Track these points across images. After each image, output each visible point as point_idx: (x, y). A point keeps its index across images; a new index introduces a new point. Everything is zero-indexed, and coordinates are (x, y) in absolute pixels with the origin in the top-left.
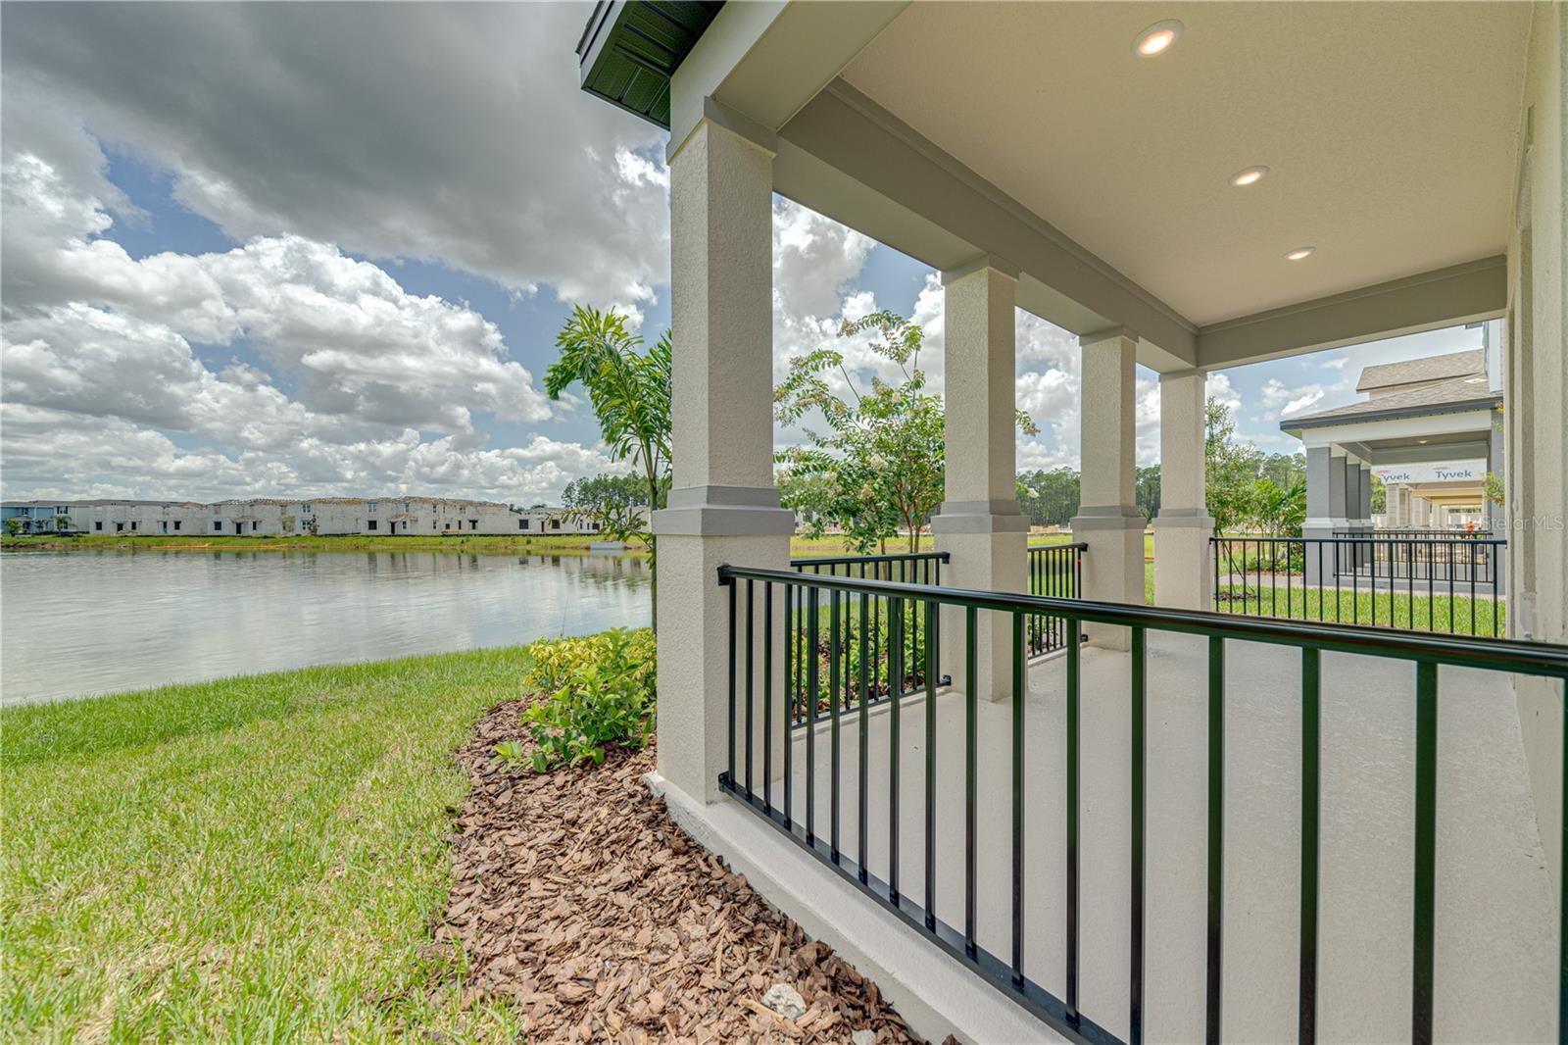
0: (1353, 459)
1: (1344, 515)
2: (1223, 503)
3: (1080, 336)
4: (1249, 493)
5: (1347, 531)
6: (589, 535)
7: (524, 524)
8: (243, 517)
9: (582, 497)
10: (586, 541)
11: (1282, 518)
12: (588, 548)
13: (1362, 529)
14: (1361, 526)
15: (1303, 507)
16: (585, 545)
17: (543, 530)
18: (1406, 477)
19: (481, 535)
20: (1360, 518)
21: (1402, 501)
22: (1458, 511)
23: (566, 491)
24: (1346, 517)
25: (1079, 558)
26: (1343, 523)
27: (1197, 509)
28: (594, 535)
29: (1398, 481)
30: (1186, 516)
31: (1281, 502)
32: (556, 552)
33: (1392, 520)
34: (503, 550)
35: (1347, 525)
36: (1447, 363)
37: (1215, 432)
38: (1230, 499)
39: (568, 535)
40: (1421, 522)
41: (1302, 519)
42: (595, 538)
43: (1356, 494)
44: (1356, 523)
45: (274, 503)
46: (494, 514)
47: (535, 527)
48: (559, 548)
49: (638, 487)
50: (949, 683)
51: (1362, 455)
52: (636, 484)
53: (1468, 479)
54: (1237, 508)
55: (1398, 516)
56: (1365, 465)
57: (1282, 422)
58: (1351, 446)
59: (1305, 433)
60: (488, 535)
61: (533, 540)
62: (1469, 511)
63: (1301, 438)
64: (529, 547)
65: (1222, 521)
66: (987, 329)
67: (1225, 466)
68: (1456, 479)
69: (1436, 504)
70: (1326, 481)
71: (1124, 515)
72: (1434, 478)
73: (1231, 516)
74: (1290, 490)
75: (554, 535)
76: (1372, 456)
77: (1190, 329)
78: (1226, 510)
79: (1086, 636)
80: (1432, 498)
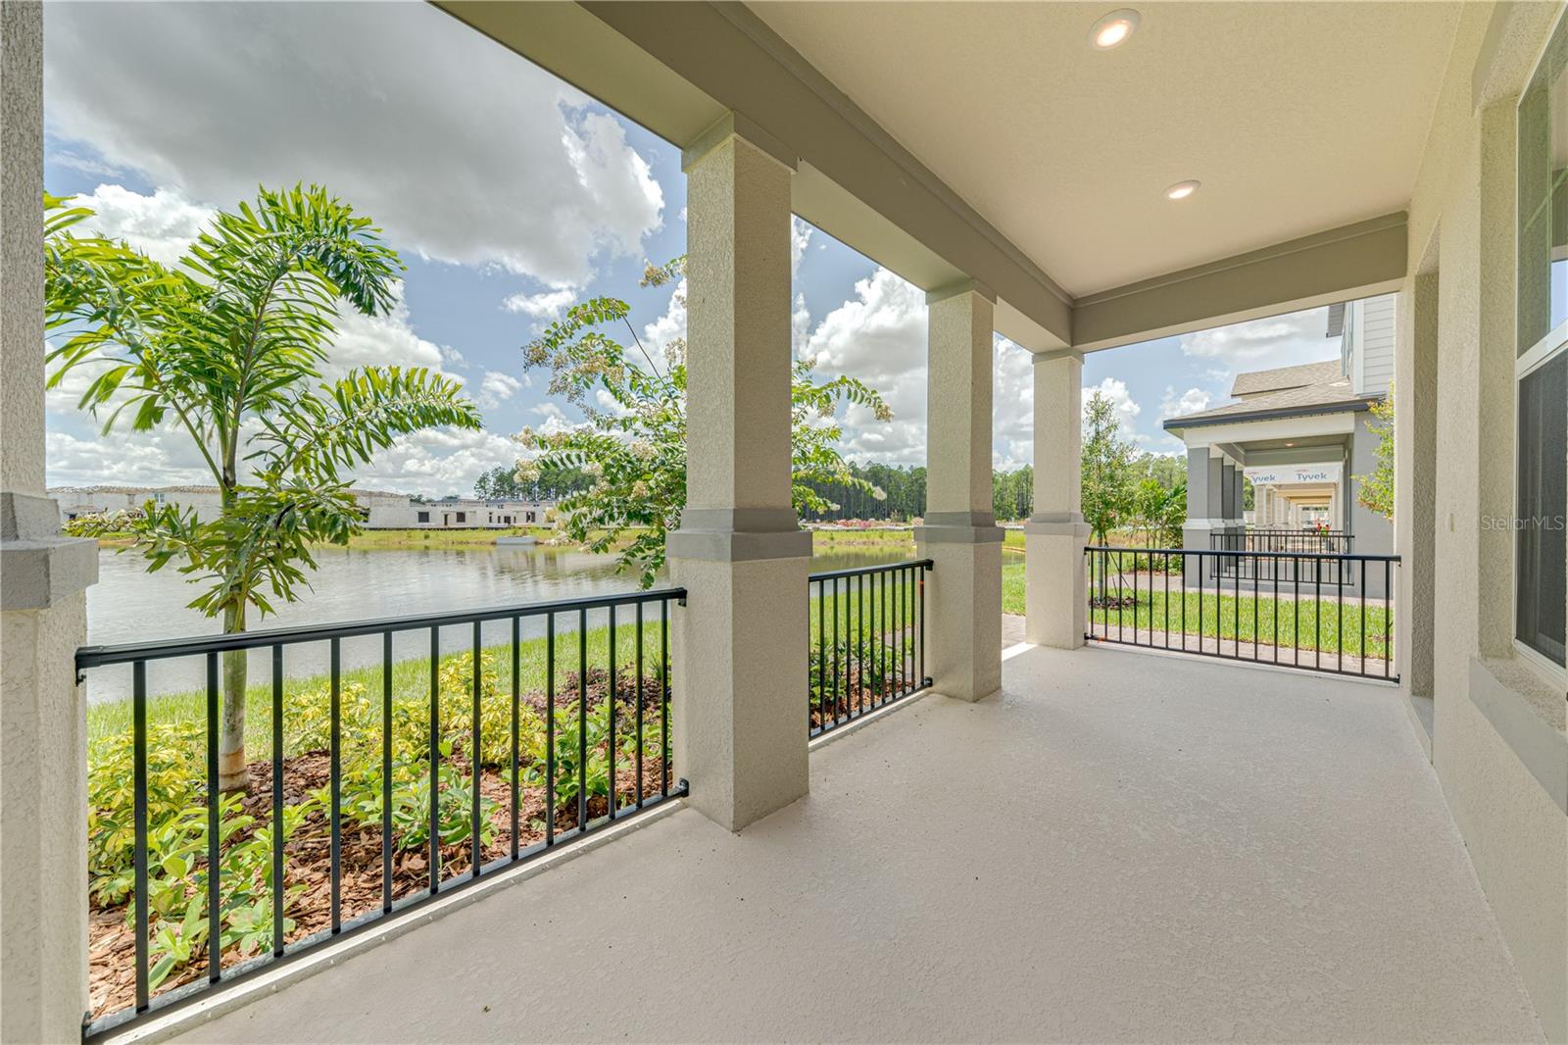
0: (1229, 460)
1: (1221, 515)
2: (1107, 504)
3: (927, 292)
4: (1132, 494)
5: (1223, 533)
6: (496, 529)
7: (424, 517)
8: (78, 507)
9: (498, 488)
10: (492, 536)
11: (1165, 518)
12: (494, 544)
13: (1236, 529)
14: (1235, 526)
15: (1184, 507)
16: (491, 540)
17: (446, 524)
18: (1272, 479)
19: (371, 529)
20: (1233, 518)
21: (1268, 501)
22: (1308, 509)
23: (480, 482)
24: (1223, 517)
25: (922, 579)
26: (1219, 524)
27: (1071, 514)
28: (502, 529)
29: (1266, 482)
30: (1058, 521)
31: (1164, 502)
32: (460, 548)
33: (1259, 519)
34: (397, 546)
35: (1223, 526)
36: (1307, 372)
37: (1101, 429)
38: (1113, 500)
39: (473, 529)
40: (1282, 520)
41: (1182, 519)
42: (504, 532)
43: (1232, 496)
44: (1231, 523)
45: (120, 491)
46: (389, 505)
47: (437, 520)
48: (461, 543)
49: (560, 478)
50: (685, 793)
51: (1236, 456)
52: (558, 475)
53: (1323, 481)
54: (1121, 509)
55: (1265, 514)
56: (1239, 466)
57: (1165, 422)
58: (1228, 448)
59: (1187, 432)
60: (380, 529)
61: (432, 534)
62: (1316, 509)
63: (1182, 439)
64: (427, 542)
65: (1102, 525)
66: (733, 236)
67: (1110, 464)
68: (1314, 481)
69: (1293, 503)
70: (1205, 482)
71: (973, 525)
72: (1296, 480)
73: (1115, 517)
74: (1172, 491)
75: (457, 529)
76: (1245, 458)
77: (1066, 301)
78: (1109, 512)
79: (930, 679)
80: (1291, 498)
